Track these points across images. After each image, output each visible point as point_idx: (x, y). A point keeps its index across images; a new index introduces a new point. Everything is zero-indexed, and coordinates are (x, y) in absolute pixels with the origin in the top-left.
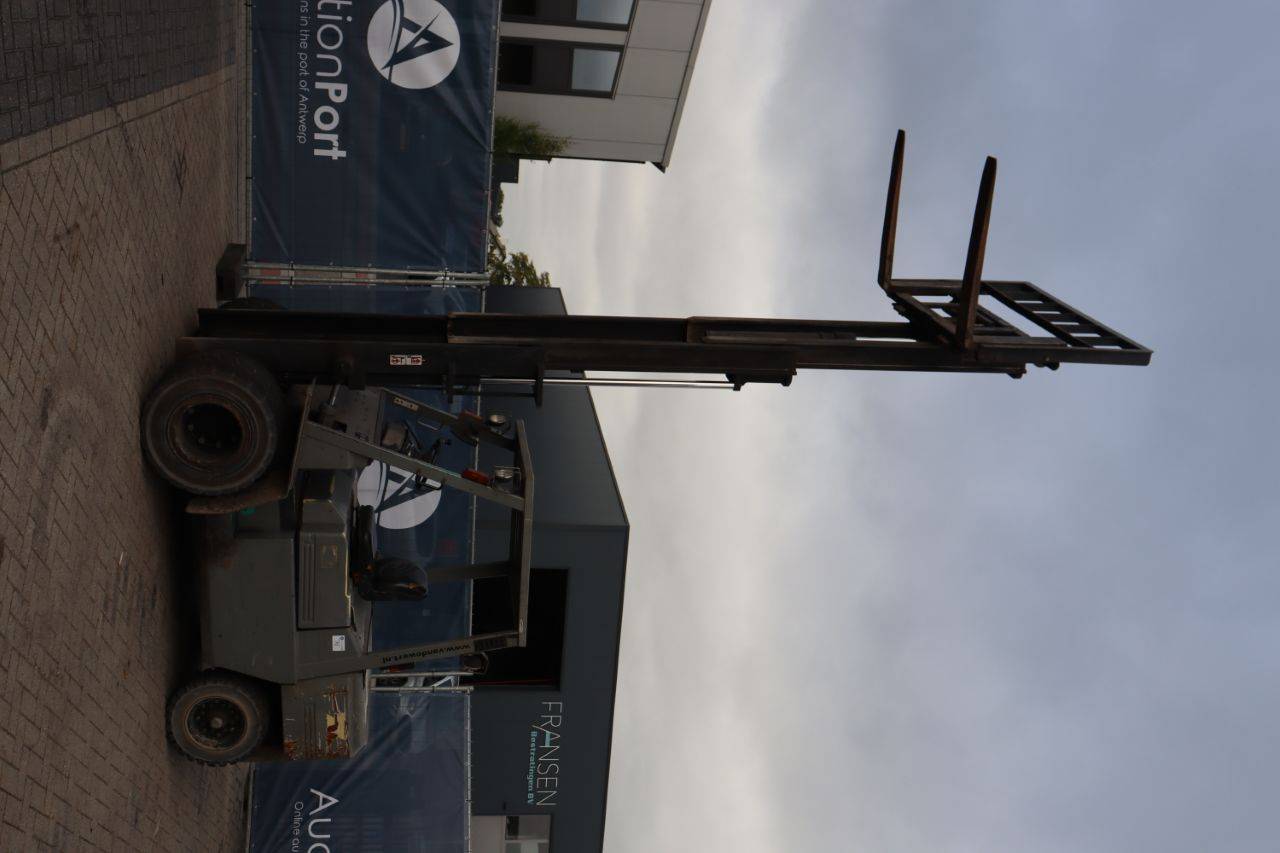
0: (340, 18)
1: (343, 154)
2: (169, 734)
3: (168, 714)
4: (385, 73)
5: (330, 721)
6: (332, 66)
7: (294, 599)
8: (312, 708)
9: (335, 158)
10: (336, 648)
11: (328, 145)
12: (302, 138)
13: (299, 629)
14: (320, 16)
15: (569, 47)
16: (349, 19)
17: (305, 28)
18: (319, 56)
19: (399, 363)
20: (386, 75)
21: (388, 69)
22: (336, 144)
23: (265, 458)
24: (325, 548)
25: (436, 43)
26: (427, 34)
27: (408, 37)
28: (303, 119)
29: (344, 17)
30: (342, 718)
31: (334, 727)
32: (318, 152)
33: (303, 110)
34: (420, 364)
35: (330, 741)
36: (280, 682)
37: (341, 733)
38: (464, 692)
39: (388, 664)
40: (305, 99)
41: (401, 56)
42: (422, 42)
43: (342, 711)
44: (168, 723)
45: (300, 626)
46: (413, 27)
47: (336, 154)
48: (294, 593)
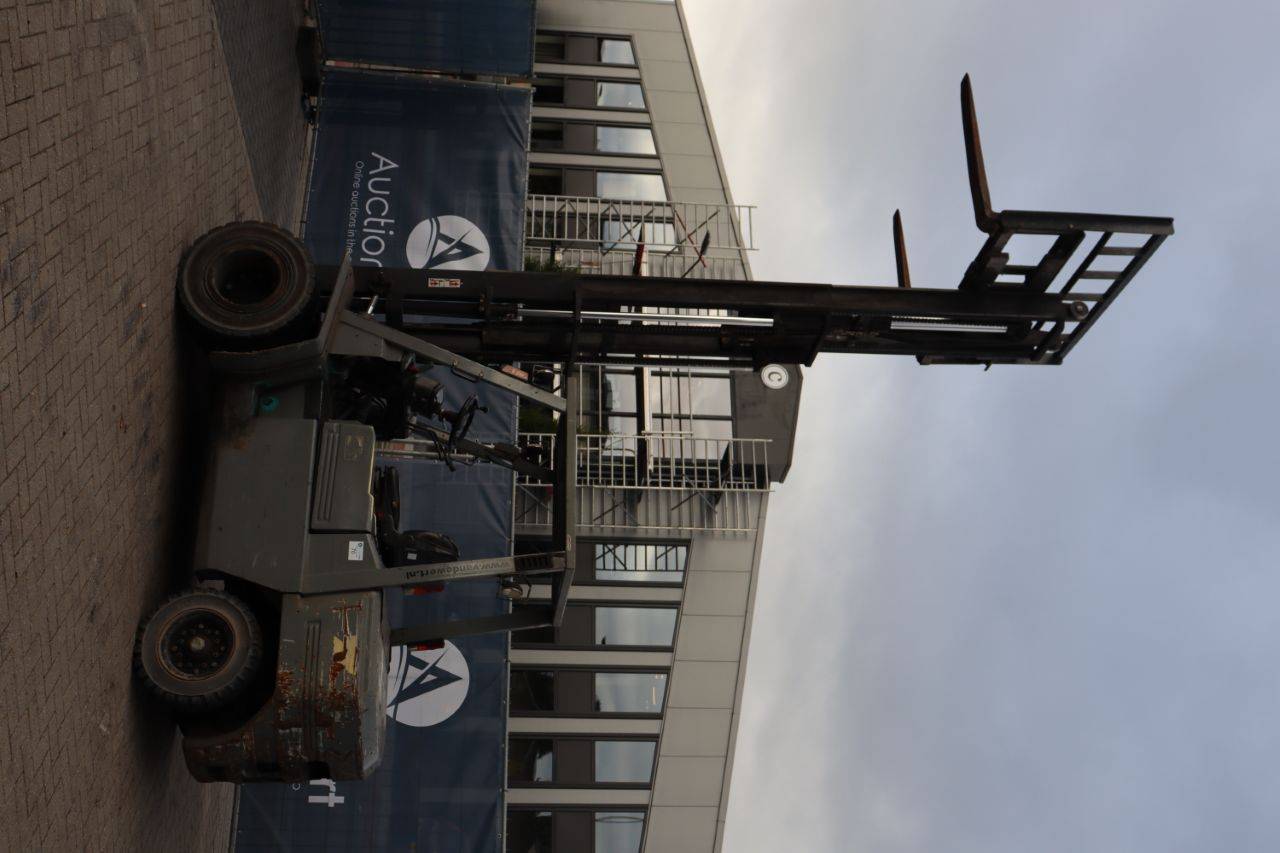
0: (384, 232)
2: (136, 655)
3: (140, 630)
5: (338, 647)
7: (310, 487)
8: (317, 627)
10: (352, 557)
13: (312, 531)
14: (365, 230)
16: (391, 233)
17: (351, 238)
18: (362, 259)
19: (437, 286)
24: (349, 439)
26: (460, 245)
29: (387, 232)
30: (352, 643)
31: (341, 656)
34: (459, 286)
35: (334, 675)
36: (282, 590)
37: (349, 663)
39: (412, 580)
41: (436, 260)
42: (457, 250)
43: (354, 634)
44: (138, 642)
45: (313, 527)
48: (310, 480)
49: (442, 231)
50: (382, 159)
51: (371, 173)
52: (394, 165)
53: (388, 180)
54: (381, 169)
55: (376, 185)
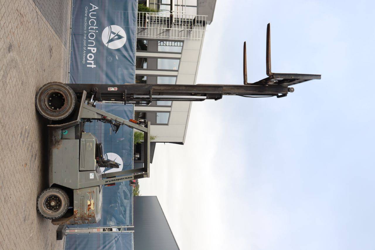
0: (95, 31)
1: (95, 66)
2: (37, 207)
3: (37, 200)
4: (106, 45)
5: (89, 203)
6: (92, 43)
7: (78, 159)
8: (83, 198)
9: (93, 67)
10: (91, 178)
11: (91, 64)
12: (84, 62)
13: (80, 171)
14: (89, 31)
15: (155, 112)
16: (97, 31)
17: (85, 34)
18: (89, 41)
19: (111, 90)
20: (107, 46)
21: (107, 44)
22: (93, 63)
23: (71, 108)
24: (88, 144)
25: (120, 37)
26: (118, 35)
27: (112, 36)
28: (84, 57)
29: (96, 31)
30: (92, 202)
31: (90, 205)
32: (88, 66)
33: (84, 55)
34: (117, 90)
35: (88, 210)
36: (73, 189)
37: (92, 207)
38: (131, 232)
39: (107, 183)
40: (85, 52)
41: (111, 41)
42: (116, 37)
43: (93, 199)
44: (37, 204)
45: (80, 170)
46: (114, 33)
47: (93, 66)
48: (78, 158)
49: (112, 31)
50: (93, 6)
51: (90, 11)
52: (97, 8)
53: (95, 13)
54: (93, 9)
55: (92, 15)
